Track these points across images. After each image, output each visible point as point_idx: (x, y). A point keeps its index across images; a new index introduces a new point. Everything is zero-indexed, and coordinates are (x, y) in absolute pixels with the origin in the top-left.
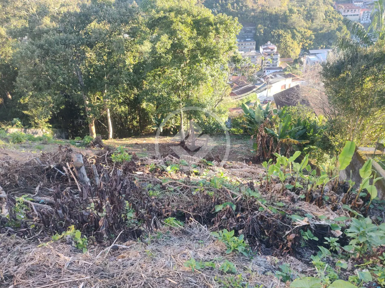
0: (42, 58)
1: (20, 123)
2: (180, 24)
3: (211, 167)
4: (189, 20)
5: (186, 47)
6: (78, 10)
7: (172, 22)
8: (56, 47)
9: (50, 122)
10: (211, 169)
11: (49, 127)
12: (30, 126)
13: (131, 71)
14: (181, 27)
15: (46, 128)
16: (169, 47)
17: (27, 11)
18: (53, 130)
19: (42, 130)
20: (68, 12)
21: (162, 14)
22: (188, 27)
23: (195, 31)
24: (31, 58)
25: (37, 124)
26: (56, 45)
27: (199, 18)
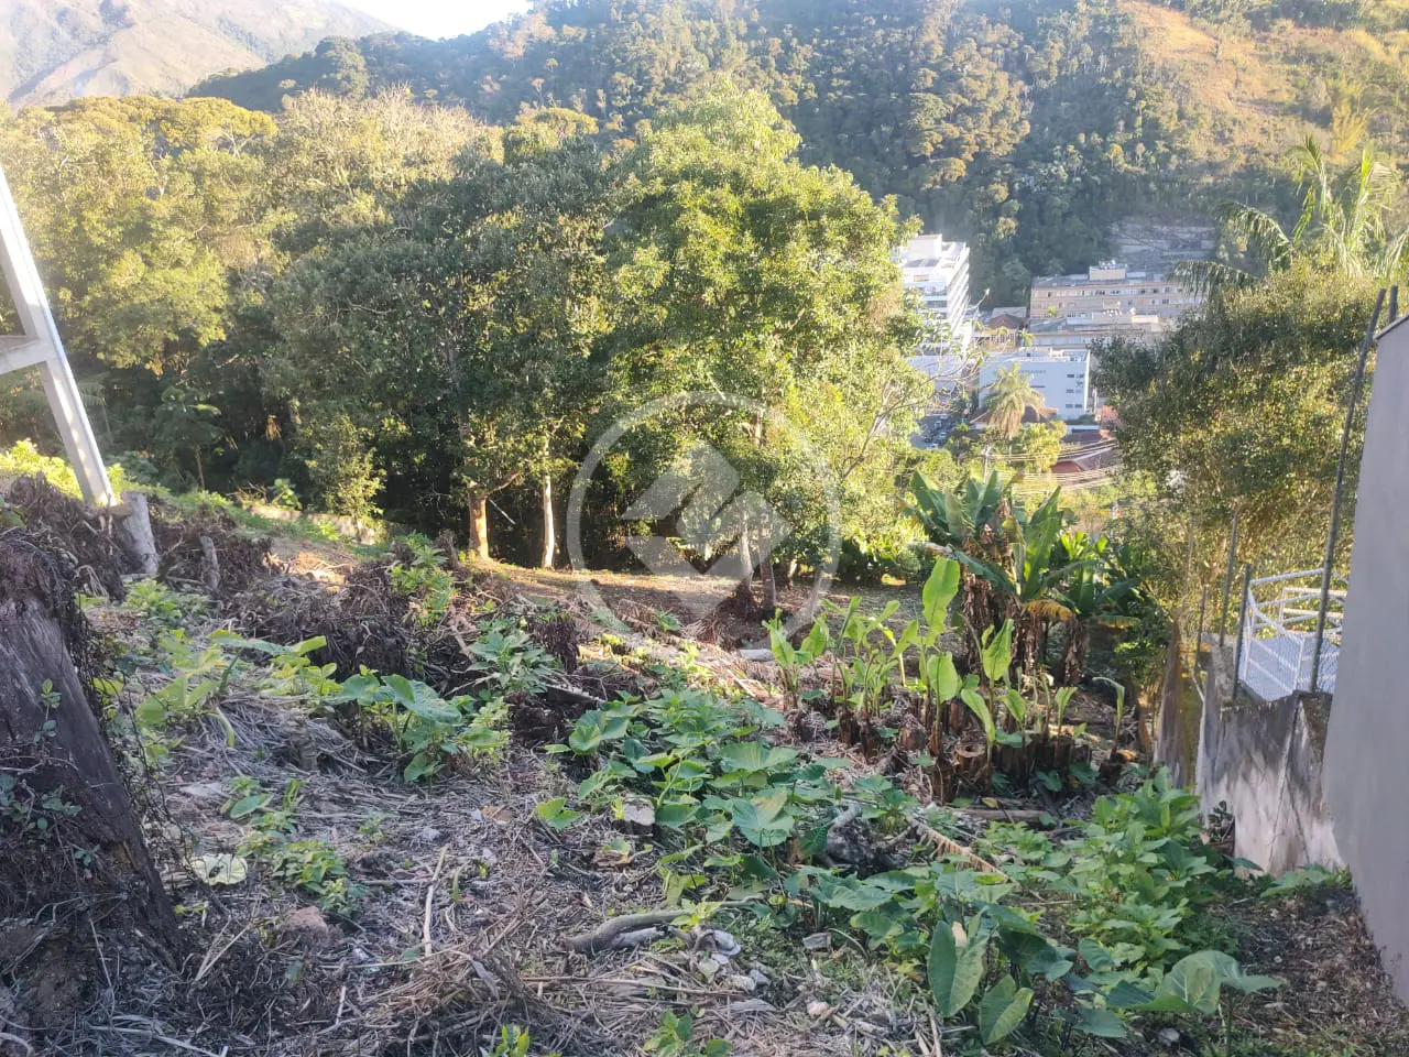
0: (339, 306)
1: (290, 493)
2: (702, 215)
3: (677, 639)
4: (732, 204)
5: (709, 282)
6: (448, 177)
7: (681, 210)
8: (373, 277)
9: (379, 499)
10: (674, 644)
11: (375, 516)
12: (322, 508)
13: (587, 353)
14: (703, 222)
15: (367, 519)
16: (657, 280)
17: (327, 178)
18: (387, 527)
19: (354, 523)
20: (421, 181)
21: (658, 186)
22: (726, 223)
23: (748, 237)
24: (306, 304)
25: (340, 501)
26: (373, 271)
27: (771, 197)
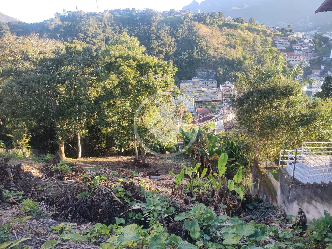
0: (21, 92)
1: (3, 144)
2: (126, 67)
3: (137, 178)
4: (134, 64)
5: (130, 83)
6: (52, 57)
7: (120, 66)
8: (31, 84)
9: (30, 143)
10: (137, 179)
11: (28, 148)
12: (12, 147)
13: (93, 102)
14: (127, 69)
15: (26, 149)
16: (116, 83)
17: (14, 57)
18: (32, 151)
19: (22, 150)
20: (44, 58)
21: (113, 60)
22: (133, 69)
23: (138, 72)
24: (11, 91)
25: (18, 145)
26: (32, 82)
27: (142, 62)
